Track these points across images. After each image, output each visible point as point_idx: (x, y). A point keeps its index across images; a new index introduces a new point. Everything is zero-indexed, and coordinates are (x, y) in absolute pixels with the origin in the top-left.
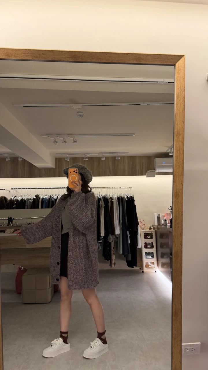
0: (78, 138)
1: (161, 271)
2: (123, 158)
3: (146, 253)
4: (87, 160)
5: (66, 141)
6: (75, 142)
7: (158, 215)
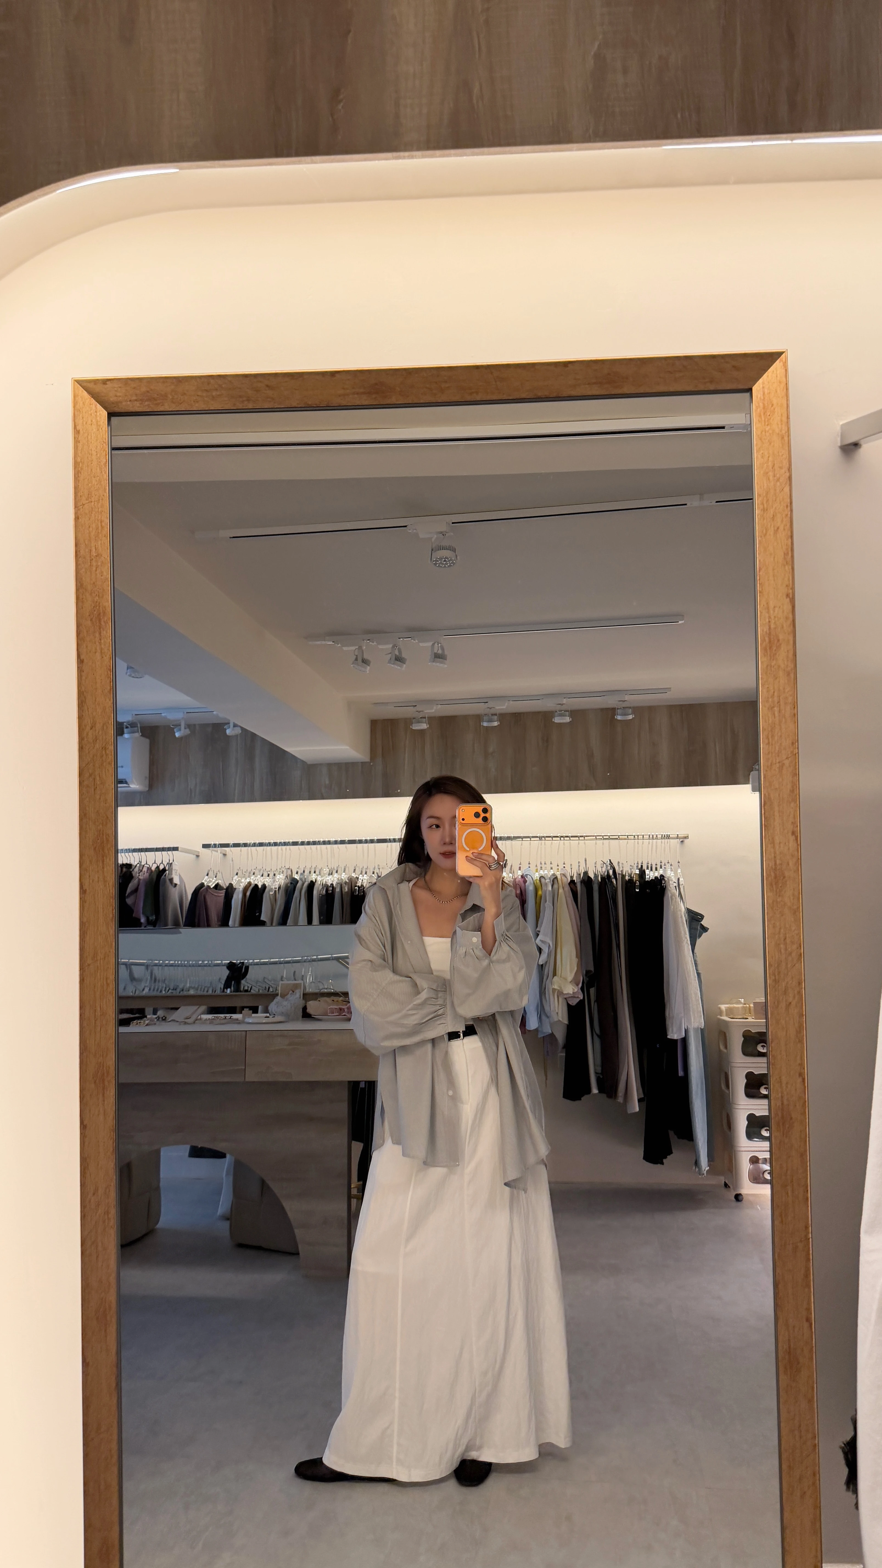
0: (450, 643)
2: (646, 712)
3: (751, 1119)
4: (496, 724)
5: (404, 655)
6: (439, 657)
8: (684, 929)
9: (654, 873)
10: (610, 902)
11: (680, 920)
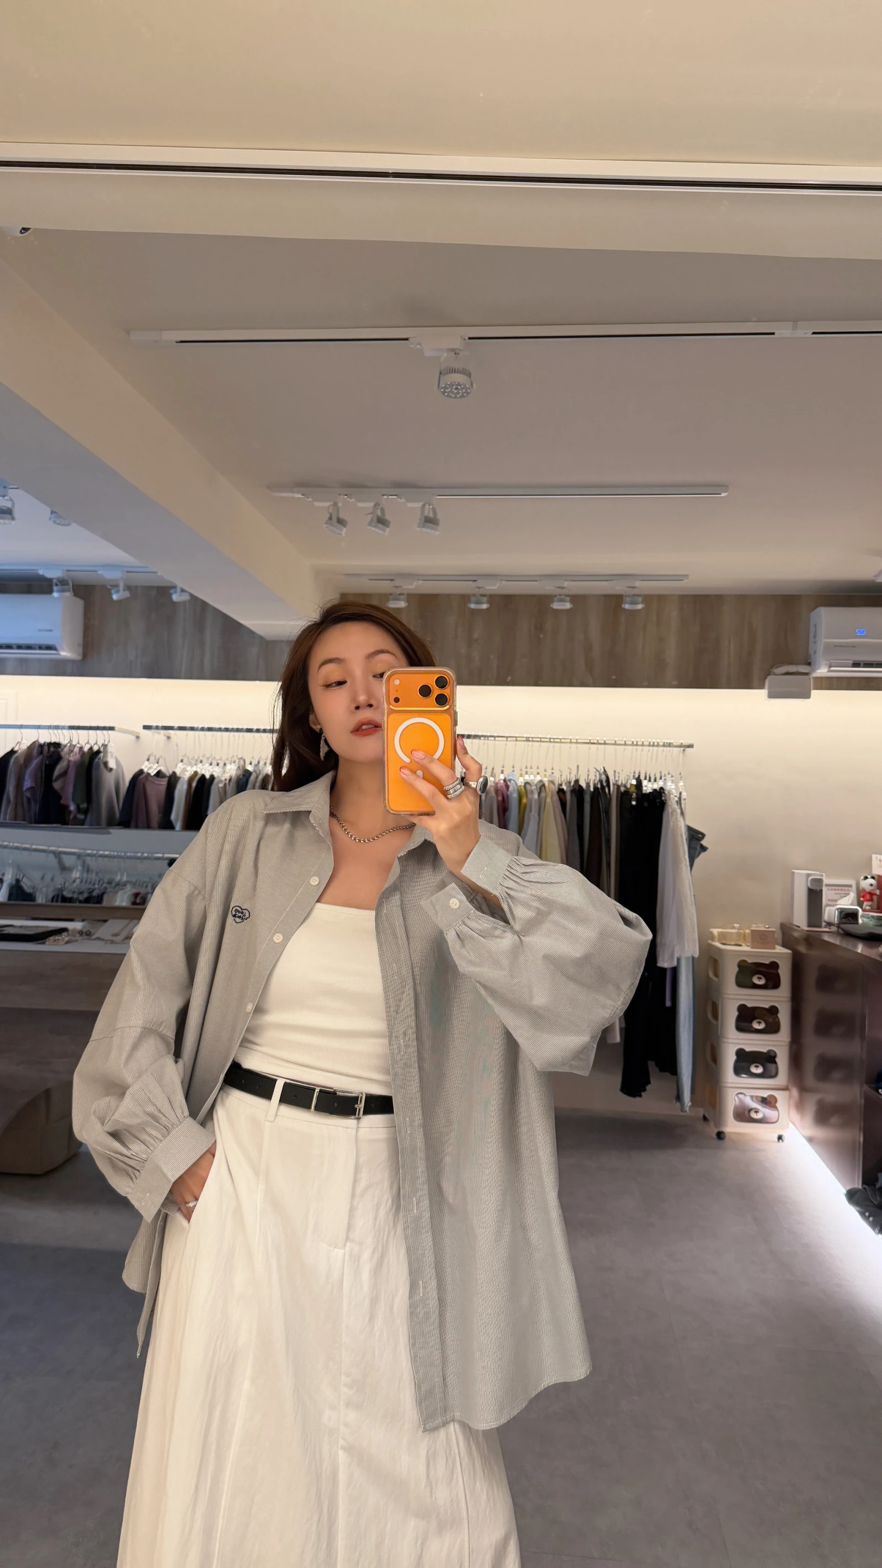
0: (444, 505)
1: (810, 1140)
2: (655, 601)
3: (741, 1054)
4: (485, 606)
5: (387, 517)
6: (430, 521)
7: (815, 881)
8: (684, 849)
9: (653, 784)
10: (603, 815)
11: (679, 838)
